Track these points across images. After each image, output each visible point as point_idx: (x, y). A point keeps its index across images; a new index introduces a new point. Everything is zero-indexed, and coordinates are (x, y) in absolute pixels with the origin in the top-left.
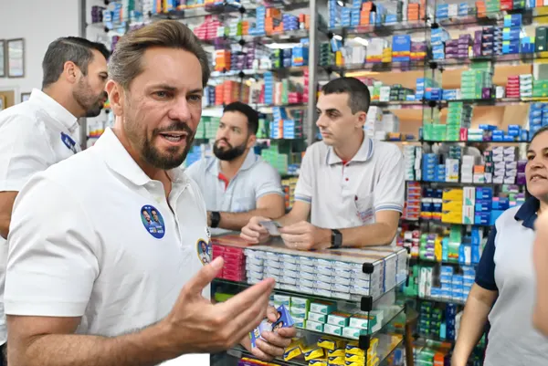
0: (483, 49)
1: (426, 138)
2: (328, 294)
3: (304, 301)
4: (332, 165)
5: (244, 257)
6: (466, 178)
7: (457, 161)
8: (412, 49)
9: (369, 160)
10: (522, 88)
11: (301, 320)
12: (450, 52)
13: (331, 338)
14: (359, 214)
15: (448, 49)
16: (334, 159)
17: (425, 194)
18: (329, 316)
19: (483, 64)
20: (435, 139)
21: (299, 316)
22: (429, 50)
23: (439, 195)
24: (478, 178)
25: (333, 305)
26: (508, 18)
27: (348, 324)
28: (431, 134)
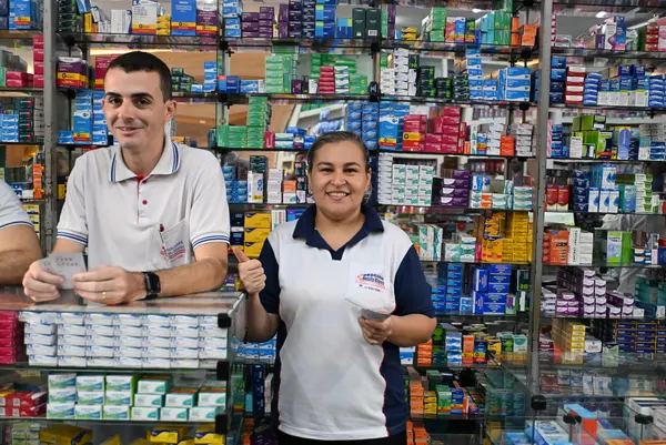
0: (290, 29)
1: (221, 144)
2: (165, 365)
3: (128, 379)
4: (123, 182)
6: (274, 196)
7: (260, 176)
8: (200, 20)
9: (175, 174)
10: (338, 83)
11: (125, 408)
12: (247, 30)
13: (171, 426)
14: (164, 252)
15: (245, 25)
16: (124, 173)
18: (168, 396)
19: (289, 49)
20: (232, 145)
21: (120, 402)
22: (220, 23)
23: (240, 222)
24: (289, 197)
27: (196, 403)
28: (226, 139)
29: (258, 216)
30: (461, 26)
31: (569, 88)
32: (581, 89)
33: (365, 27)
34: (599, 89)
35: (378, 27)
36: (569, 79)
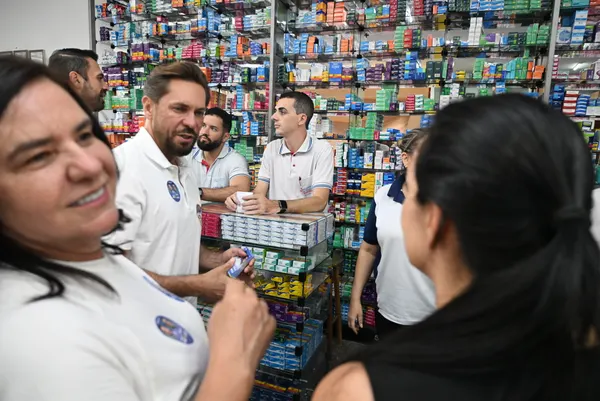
0: (392, 75)
1: (351, 137)
2: (278, 245)
3: (262, 250)
4: (284, 155)
5: (220, 220)
6: (378, 166)
7: (371, 154)
8: (343, 73)
9: (308, 152)
10: (417, 104)
11: (260, 263)
12: (369, 76)
13: (280, 274)
14: (302, 190)
15: (368, 74)
16: (286, 150)
17: (350, 177)
18: (280, 260)
19: (391, 86)
20: (357, 138)
21: (259, 260)
22: (354, 74)
23: (359, 178)
24: (386, 166)
25: (282, 252)
26: (408, 54)
27: (292, 265)
28: (354, 135)
29: (369, 175)
30: (493, 69)
31: (565, 105)
32: (574, 105)
33: (434, 72)
34: (588, 105)
35: (441, 72)
36: (566, 99)
